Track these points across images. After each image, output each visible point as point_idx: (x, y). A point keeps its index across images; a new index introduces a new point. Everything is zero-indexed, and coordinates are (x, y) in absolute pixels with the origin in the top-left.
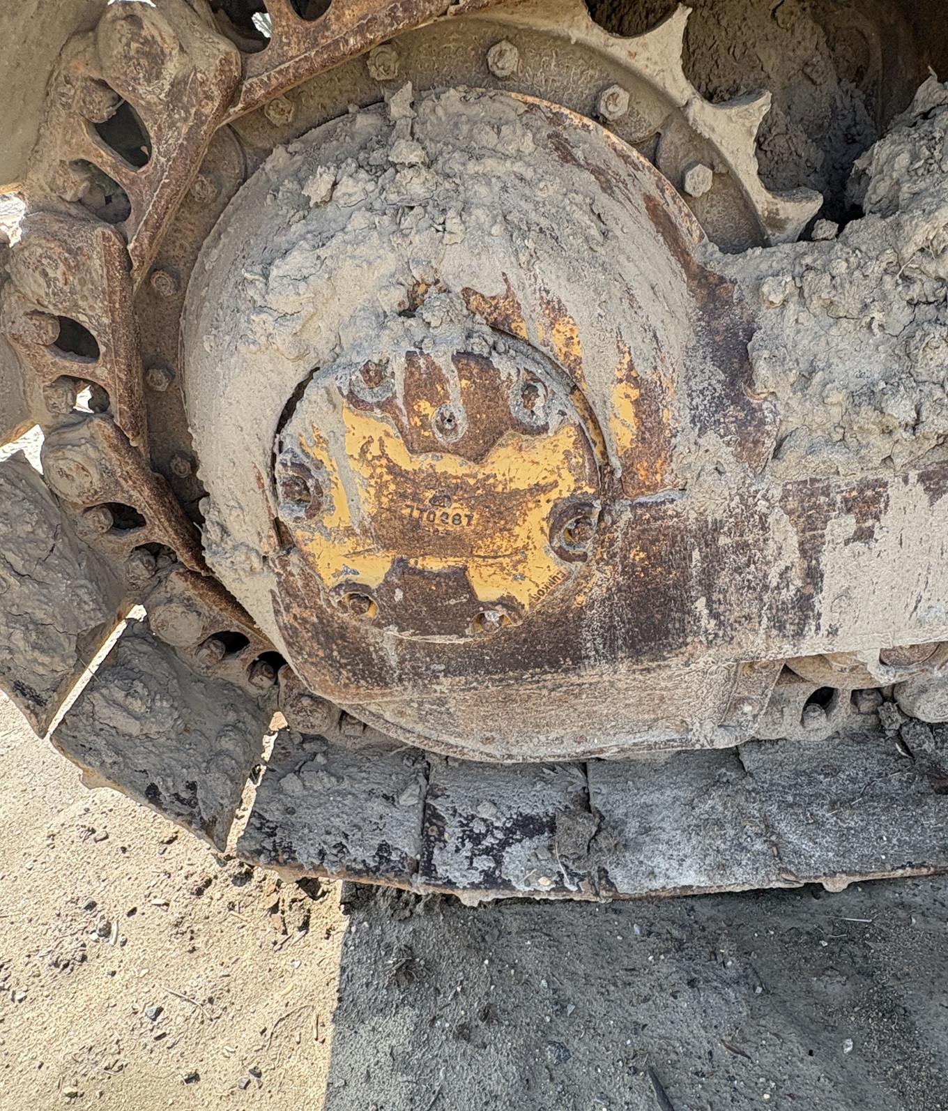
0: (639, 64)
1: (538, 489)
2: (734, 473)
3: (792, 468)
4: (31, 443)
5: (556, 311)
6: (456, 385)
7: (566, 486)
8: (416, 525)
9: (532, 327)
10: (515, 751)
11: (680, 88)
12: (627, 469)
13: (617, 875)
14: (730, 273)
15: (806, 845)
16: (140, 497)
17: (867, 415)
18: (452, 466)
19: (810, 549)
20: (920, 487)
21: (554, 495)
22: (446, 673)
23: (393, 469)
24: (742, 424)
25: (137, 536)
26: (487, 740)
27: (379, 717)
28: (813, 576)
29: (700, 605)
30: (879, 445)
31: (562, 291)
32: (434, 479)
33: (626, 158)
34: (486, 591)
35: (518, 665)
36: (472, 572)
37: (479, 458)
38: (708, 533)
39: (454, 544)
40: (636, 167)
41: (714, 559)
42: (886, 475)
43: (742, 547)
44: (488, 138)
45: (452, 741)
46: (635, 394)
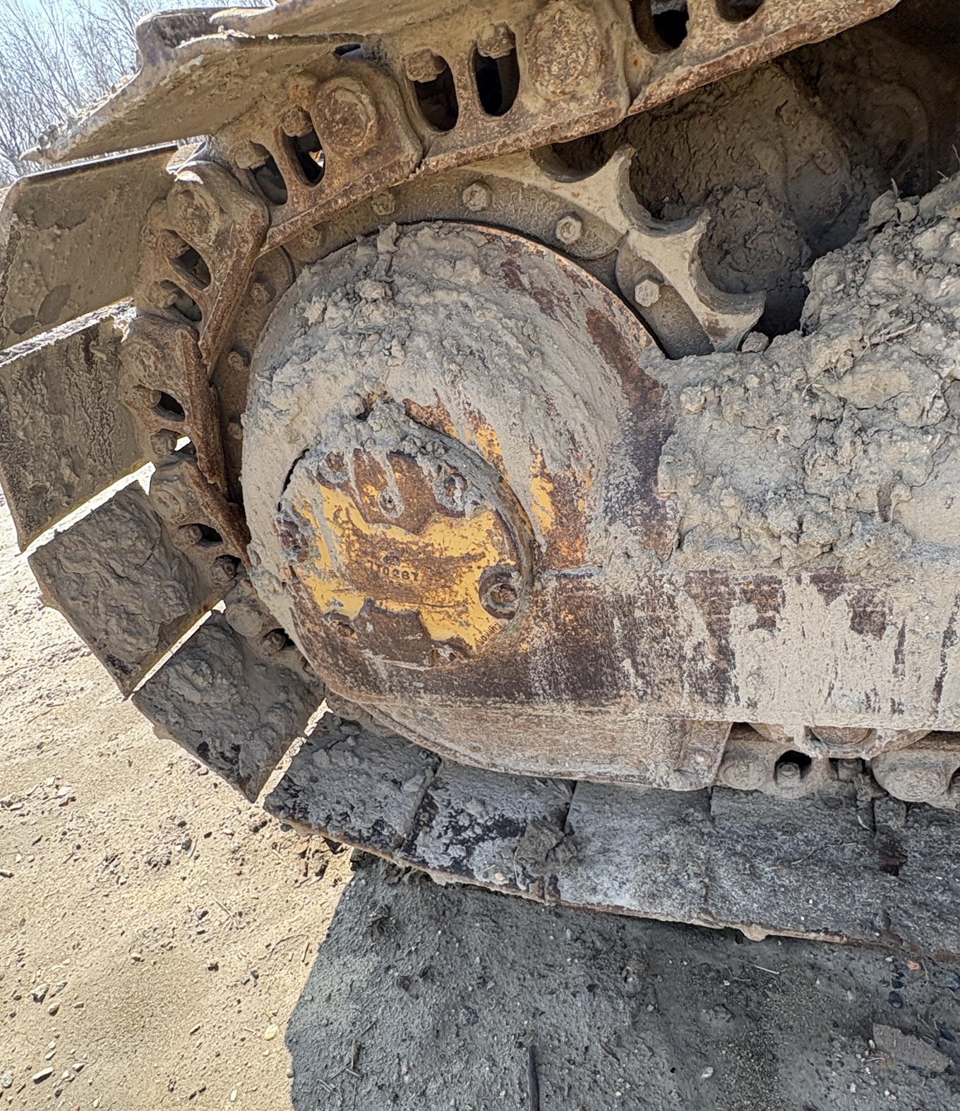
0: (582, 202)
1: (468, 558)
2: (641, 559)
3: (690, 560)
4: (144, 475)
5: (478, 420)
6: (392, 477)
7: (492, 558)
8: (376, 576)
9: (461, 430)
10: (498, 761)
11: (619, 221)
12: (551, 546)
13: (565, 885)
14: (663, 378)
15: (736, 893)
16: (217, 522)
17: (754, 522)
18: (398, 535)
19: (718, 629)
20: (813, 589)
21: (483, 563)
22: (426, 689)
23: (356, 532)
24: (646, 518)
25: (216, 550)
26: (474, 749)
27: (387, 715)
28: (725, 653)
29: (627, 664)
30: (769, 549)
31: (481, 404)
32: (388, 543)
33: (575, 278)
34: (440, 630)
35: (480, 693)
36: (425, 617)
37: (417, 531)
38: (625, 606)
39: (406, 593)
40: (585, 285)
41: (633, 628)
42: (780, 574)
43: (656, 621)
44: (444, 271)
45: (448, 744)
46: (549, 487)
